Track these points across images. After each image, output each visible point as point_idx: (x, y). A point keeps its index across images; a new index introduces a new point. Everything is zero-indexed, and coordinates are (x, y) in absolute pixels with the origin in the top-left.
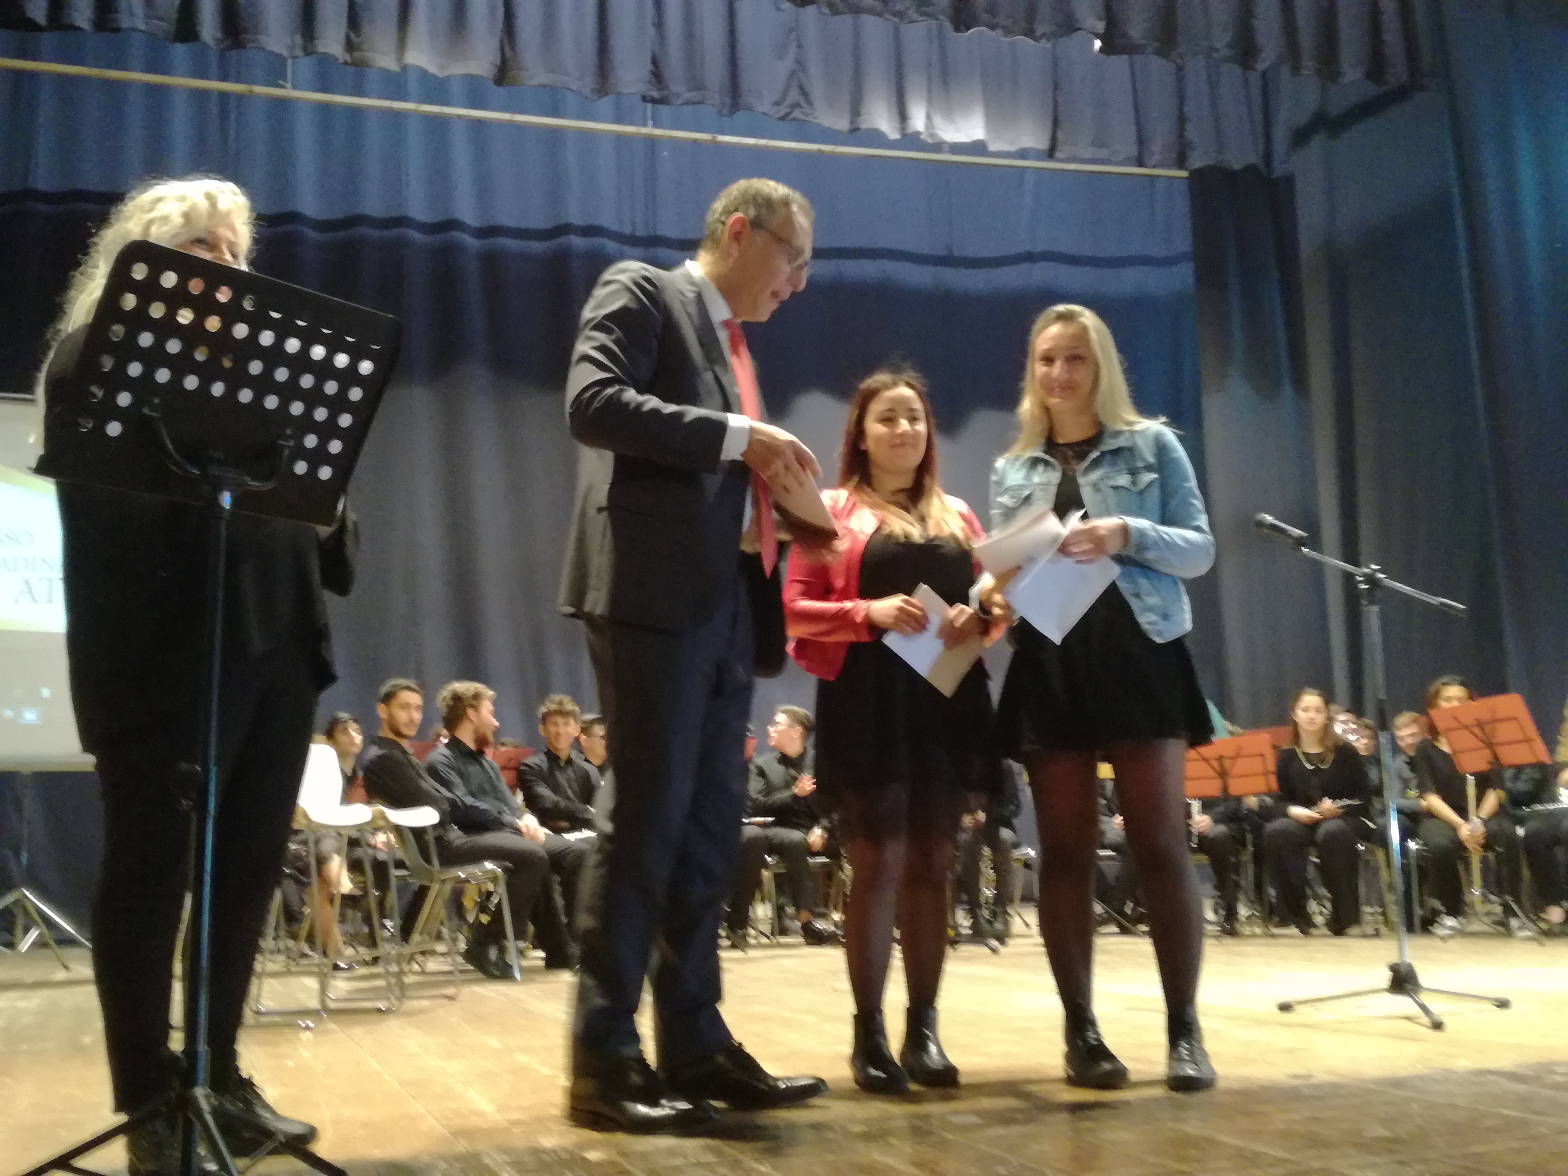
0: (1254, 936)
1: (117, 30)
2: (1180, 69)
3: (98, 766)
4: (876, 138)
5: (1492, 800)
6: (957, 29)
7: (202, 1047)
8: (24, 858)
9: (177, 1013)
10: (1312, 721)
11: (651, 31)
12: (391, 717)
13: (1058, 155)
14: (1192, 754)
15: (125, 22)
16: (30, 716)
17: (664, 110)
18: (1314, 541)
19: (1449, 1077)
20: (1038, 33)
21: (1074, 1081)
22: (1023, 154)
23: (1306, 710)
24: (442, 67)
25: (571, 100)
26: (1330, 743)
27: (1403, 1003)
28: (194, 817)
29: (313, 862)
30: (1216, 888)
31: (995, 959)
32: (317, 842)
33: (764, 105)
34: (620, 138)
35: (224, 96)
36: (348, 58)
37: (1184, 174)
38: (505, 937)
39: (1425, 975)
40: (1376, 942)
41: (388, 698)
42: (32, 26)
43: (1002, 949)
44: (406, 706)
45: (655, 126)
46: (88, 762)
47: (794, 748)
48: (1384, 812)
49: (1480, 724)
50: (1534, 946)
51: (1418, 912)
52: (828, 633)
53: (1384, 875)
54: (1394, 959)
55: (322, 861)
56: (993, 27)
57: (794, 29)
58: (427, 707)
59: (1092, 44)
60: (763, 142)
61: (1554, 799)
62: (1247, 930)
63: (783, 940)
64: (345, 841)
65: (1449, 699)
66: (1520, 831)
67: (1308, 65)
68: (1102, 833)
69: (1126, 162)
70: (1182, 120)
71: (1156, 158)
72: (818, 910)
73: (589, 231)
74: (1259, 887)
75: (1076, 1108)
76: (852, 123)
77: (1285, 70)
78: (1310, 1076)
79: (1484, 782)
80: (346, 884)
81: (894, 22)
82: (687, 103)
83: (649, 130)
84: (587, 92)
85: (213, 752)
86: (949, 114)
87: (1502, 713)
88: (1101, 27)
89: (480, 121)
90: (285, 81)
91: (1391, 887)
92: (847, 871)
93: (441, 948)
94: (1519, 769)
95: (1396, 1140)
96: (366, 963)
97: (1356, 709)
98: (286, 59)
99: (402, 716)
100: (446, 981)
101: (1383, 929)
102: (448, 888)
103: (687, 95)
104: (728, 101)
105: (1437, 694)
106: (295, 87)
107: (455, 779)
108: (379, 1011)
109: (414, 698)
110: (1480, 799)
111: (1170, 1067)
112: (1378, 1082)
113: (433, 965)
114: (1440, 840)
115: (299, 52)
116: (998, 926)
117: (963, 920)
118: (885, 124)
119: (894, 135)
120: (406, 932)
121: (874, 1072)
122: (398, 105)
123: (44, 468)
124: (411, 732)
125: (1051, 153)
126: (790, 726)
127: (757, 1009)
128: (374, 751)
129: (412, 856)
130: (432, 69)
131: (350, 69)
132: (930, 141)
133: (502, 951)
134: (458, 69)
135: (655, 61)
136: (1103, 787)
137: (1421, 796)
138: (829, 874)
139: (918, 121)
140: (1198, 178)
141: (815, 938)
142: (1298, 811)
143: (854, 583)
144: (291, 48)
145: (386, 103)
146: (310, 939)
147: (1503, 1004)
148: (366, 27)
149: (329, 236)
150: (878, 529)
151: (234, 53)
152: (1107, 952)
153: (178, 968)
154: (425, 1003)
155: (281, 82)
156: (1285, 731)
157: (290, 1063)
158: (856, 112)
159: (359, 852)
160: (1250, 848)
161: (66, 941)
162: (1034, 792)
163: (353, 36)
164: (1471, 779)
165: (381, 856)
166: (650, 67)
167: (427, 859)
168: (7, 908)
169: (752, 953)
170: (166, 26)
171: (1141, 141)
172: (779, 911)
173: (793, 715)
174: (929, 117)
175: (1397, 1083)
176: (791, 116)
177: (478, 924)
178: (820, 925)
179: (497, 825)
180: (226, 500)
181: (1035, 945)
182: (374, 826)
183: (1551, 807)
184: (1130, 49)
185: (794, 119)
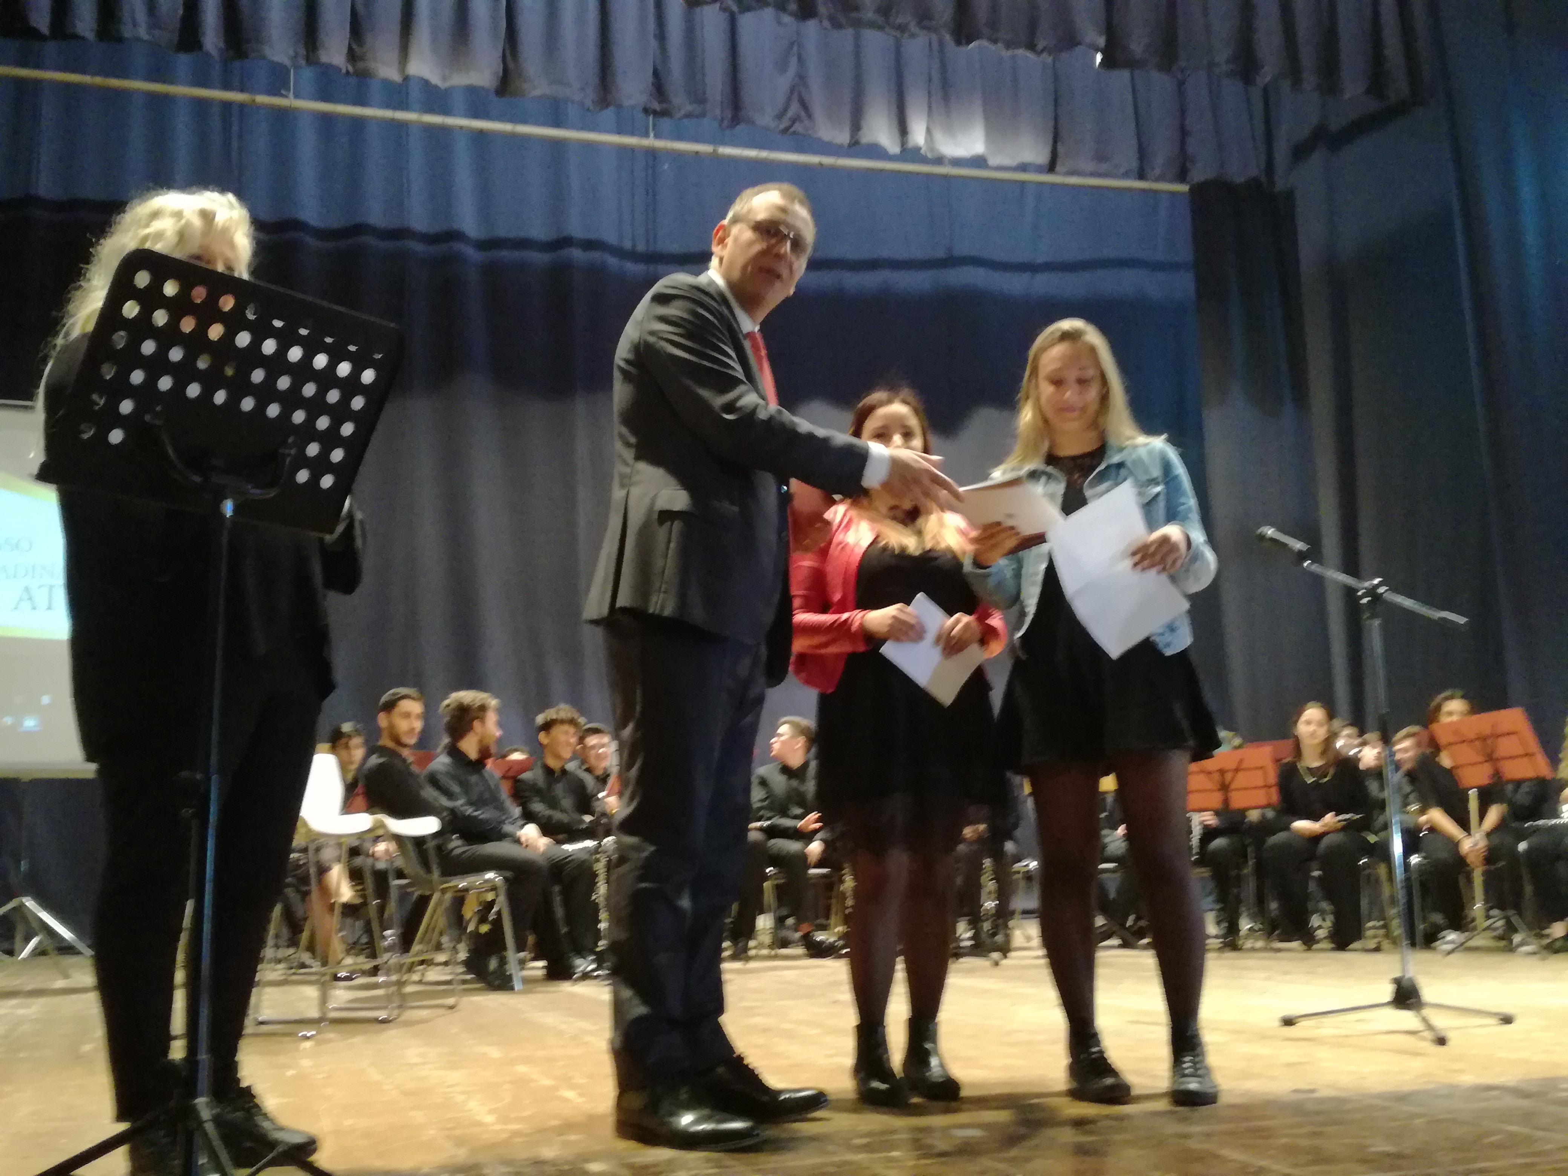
0: (1253, 949)
1: (120, 40)
2: (1181, 84)
3: (99, 772)
4: (875, 151)
5: (1494, 814)
6: (958, 42)
7: (203, 1056)
8: (24, 866)
9: (178, 1022)
10: (1313, 735)
11: (653, 43)
12: (392, 727)
13: (1058, 168)
14: (1194, 767)
15: (127, 31)
16: (30, 723)
17: (666, 123)
18: (1315, 553)
19: (1452, 1092)
20: (1040, 47)
21: (1077, 1094)
22: (1023, 168)
23: (1308, 723)
24: (444, 78)
25: (572, 111)
26: (1331, 756)
27: (1407, 1019)
28: (195, 824)
29: (312, 871)
30: (1218, 901)
31: (996, 971)
32: (318, 850)
33: (766, 119)
34: (622, 150)
35: (227, 106)
36: (351, 69)
37: (1184, 188)
38: (504, 948)
39: (1429, 991)
40: (1377, 957)
41: (390, 706)
42: (34, 34)
43: (1005, 962)
44: (407, 715)
45: (657, 136)
46: (90, 770)
47: (796, 760)
48: (1386, 827)
49: (1483, 739)
50: (1534, 961)
51: (1421, 927)
52: (825, 645)
53: (1386, 891)
54: (1398, 974)
55: (323, 870)
56: (995, 41)
57: (795, 45)
58: (427, 715)
59: (1094, 58)
60: (764, 154)
61: (1556, 814)
62: (1249, 944)
63: (784, 951)
64: (345, 849)
65: (1450, 714)
66: (1522, 846)
67: (1310, 80)
68: (1104, 846)
69: (1126, 175)
70: (1184, 133)
71: (1157, 171)
72: (819, 921)
73: (590, 245)
74: (1261, 901)
75: (1080, 1123)
76: (852, 137)
77: (1286, 85)
78: (1312, 1091)
79: (1487, 798)
80: (346, 893)
81: (895, 37)
82: (688, 116)
83: (650, 142)
84: (588, 103)
85: (214, 759)
86: (950, 130)
87: (1505, 727)
88: (1102, 41)
89: (481, 133)
90: (289, 90)
91: (1393, 901)
92: (849, 883)
93: (441, 958)
94: (1518, 783)
95: (1399, 1156)
96: (364, 973)
97: (1360, 723)
98: (289, 71)
99: (402, 725)
100: (443, 990)
101: (1386, 944)
102: (448, 896)
103: (688, 108)
104: (729, 114)
105: (1438, 708)
106: (297, 96)
107: (456, 788)
108: (377, 1021)
109: (413, 707)
110: (1482, 815)
111: (1174, 1082)
112: (1381, 1096)
113: (433, 975)
114: (1443, 854)
115: (303, 62)
116: (999, 938)
117: (964, 932)
118: (885, 136)
119: (894, 148)
120: (406, 942)
121: (876, 1084)
122: (400, 115)
123: (45, 475)
124: (412, 741)
125: (1051, 168)
126: (793, 737)
127: (757, 1020)
128: (375, 760)
129: (413, 868)
130: (435, 79)
131: (353, 81)
132: (929, 155)
133: (503, 962)
134: (460, 80)
135: (656, 73)
136: (1104, 799)
137: (1422, 811)
138: (830, 884)
139: (918, 136)
140: (1199, 192)
141: (818, 951)
142: (1302, 825)
143: (851, 597)
144: (295, 57)
145: (388, 114)
146: (311, 948)
147: (1507, 1020)
148: (369, 38)
149: (330, 245)
150: (874, 542)
151: (237, 64)
152: (1109, 965)
153: (180, 976)
154: (424, 1013)
155: (283, 92)
156: (1286, 746)
157: (290, 1073)
158: (856, 127)
159: (358, 861)
160: (1251, 863)
161: (66, 949)
162: (1037, 803)
163: (355, 46)
164: (1473, 794)
165: (381, 865)
166: (650, 79)
167: (429, 870)
168: (5, 916)
169: (752, 965)
170: (169, 35)
171: (1143, 154)
172: (780, 921)
173: (795, 725)
174: (929, 131)
175: (1402, 1098)
176: (792, 130)
177: (476, 934)
178: (820, 937)
179: (498, 835)
180: (228, 508)
181: (1038, 957)
182: (376, 834)
183: (1554, 822)
184: (1132, 64)
185: (794, 133)
